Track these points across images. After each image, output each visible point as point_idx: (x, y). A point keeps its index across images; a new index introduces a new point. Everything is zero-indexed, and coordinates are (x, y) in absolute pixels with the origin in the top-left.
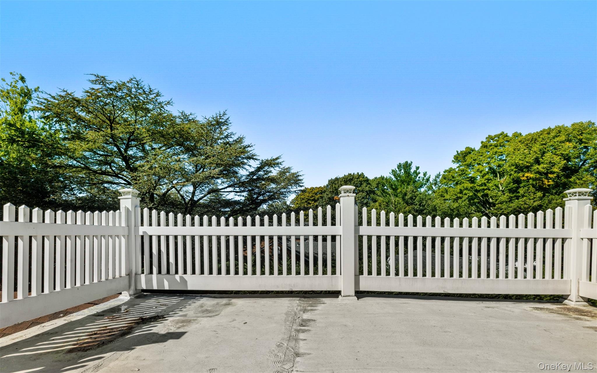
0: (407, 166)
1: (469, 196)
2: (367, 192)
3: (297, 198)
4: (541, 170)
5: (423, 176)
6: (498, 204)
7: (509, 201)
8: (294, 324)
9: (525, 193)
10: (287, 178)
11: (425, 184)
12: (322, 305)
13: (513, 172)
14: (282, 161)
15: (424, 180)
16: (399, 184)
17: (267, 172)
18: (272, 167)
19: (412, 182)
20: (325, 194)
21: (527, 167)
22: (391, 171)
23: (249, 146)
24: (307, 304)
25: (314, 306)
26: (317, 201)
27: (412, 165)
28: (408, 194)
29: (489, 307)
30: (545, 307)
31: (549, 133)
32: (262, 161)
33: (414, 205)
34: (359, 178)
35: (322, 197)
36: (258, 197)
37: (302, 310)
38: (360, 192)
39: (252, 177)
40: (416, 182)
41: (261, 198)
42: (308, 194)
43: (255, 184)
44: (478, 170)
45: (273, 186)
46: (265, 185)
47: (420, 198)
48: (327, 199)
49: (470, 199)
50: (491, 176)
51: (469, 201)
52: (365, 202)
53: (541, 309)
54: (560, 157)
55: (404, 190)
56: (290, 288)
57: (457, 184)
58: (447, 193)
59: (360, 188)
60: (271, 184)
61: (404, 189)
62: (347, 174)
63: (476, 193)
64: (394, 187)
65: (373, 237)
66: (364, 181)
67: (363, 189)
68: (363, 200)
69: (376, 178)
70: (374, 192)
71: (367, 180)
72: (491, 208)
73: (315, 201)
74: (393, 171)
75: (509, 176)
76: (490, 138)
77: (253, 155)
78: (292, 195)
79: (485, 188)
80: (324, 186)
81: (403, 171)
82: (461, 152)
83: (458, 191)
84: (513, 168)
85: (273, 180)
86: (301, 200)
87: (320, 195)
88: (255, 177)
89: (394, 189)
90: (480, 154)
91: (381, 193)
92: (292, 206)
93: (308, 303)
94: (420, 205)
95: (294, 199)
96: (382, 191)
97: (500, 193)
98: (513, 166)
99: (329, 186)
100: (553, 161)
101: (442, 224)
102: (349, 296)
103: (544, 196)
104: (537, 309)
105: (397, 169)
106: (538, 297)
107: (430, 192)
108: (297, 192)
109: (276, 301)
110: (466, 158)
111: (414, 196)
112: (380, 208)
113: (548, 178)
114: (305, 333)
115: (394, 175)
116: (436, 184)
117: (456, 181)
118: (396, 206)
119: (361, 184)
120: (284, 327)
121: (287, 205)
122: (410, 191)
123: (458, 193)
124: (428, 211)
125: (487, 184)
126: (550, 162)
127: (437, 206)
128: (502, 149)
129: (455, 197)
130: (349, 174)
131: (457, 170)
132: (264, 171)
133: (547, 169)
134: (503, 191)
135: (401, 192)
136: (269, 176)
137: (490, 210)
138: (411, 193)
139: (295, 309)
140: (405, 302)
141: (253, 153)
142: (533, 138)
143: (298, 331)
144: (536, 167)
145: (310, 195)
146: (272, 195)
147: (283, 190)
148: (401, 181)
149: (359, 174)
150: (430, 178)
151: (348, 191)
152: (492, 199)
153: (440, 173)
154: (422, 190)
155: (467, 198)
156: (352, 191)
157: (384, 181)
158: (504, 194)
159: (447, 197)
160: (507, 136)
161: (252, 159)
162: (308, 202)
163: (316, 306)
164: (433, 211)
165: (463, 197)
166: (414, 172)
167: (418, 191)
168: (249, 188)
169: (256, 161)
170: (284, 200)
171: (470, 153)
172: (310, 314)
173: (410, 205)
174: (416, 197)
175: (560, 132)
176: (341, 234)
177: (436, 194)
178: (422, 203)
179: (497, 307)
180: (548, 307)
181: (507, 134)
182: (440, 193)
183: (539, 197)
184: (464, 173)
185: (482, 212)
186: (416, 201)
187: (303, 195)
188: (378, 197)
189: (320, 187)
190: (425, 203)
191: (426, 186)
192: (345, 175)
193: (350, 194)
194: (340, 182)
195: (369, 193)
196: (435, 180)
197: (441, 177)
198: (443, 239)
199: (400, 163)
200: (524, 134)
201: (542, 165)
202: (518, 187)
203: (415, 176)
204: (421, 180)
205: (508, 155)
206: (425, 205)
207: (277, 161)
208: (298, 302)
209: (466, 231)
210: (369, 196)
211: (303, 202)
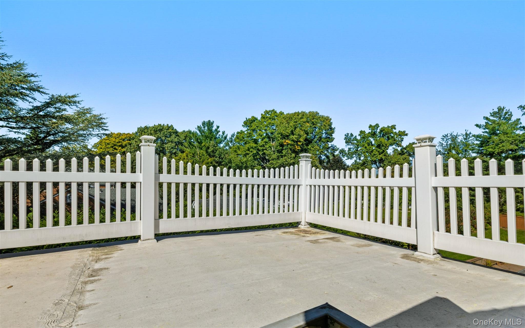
0: (209, 124)
1: (253, 153)
2: (175, 142)
3: (101, 142)
4: (295, 139)
5: (222, 134)
6: (271, 160)
7: (277, 159)
8: (81, 276)
9: (286, 154)
10: (87, 119)
11: (224, 141)
12: (119, 251)
13: (279, 139)
14: (81, 100)
15: (223, 137)
16: (204, 138)
17: (60, 110)
18: (67, 104)
19: (213, 138)
20: (134, 141)
21: (287, 136)
22: (197, 127)
23: (32, 76)
24: (102, 253)
25: (109, 254)
26: (124, 147)
27: (214, 124)
28: (211, 147)
29: (257, 235)
30: (289, 231)
31: (298, 115)
32: (53, 96)
33: (215, 157)
34: (168, 129)
35: (130, 144)
36: (45, 137)
37: (95, 259)
38: (169, 142)
39: (38, 113)
40: (217, 138)
41: (51, 138)
42: (114, 140)
43: (42, 122)
44: (260, 134)
45: (69, 126)
46: (57, 123)
47: (220, 152)
48: (135, 146)
49: (254, 156)
50: (266, 140)
51: (254, 157)
52: (174, 151)
53: (287, 232)
54: (303, 132)
55: (207, 145)
56: (81, 239)
57: (246, 143)
58: (239, 150)
59: (169, 139)
60: (66, 123)
61: (207, 143)
62: (157, 124)
63: (258, 151)
64: (199, 140)
65: (180, 184)
66: (173, 132)
67: (172, 140)
68: (172, 149)
69: (184, 131)
70: (182, 144)
71: (176, 132)
72: (267, 163)
73: (123, 147)
74: (198, 127)
75: (277, 141)
76: (267, 112)
77: (39, 87)
78: (93, 138)
79: (264, 148)
80: (133, 133)
81: (206, 128)
82: (249, 119)
83: (247, 148)
84: (279, 135)
85: (68, 120)
86: (106, 145)
87: (128, 142)
88: (41, 113)
89: (199, 143)
90: (261, 123)
91: (188, 145)
92: (95, 150)
93: (103, 251)
94: (219, 157)
95: (97, 143)
96: (189, 144)
97: (272, 153)
98: (280, 134)
99: (138, 134)
100: (300, 134)
101: (235, 175)
102: (149, 239)
103: (296, 156)
104: (284, 233)
105: (202, 126)
106: (291, 225)
107: (227, 148)
108: (100, 135)
109: (62, 254)
110: (252, 124)
111: (215, 150)
112: (187, 158)
113: (297, 145)
114: (95, 283)
115: (200, 131)
116: (231, 142)
117: (245, 141)
118: (201, 157)
119: (171, 135)
120: (68, 282)
121: (88, 149)
122: (212, 146)
123: (247, 150)
124: (225, 163)
125: (265, 146)
126: (299, 135)
127: (232, 159)
128: (273, 122)
129: (244, 153)
130: (159, 124)
131: (246, 132)
132: (56, 108)
133: (297, 139)
134: (274, 151)
135: (205, 145)
136: (62, 115)
137: (266, 165)
138: (212, 147)
139: (86, 260)
140: (199, 239)
141: (39, 85)
142: (290, 117)
143: (86, 283)
144: (291, 137)
145: (117, 141)
146: (67, 136)
147: (81, 132)
148: (205, 136)
149: (169, 126)
150: (227, 136)
151: (148, 141)
152: (268, 157)
153: (234, 133)
154: (222, 145)
155: (252, 155)
156: (153, 141)
157: (191, 135)
158: (275, 153)
159: (239, 152)
160: (276, 112)
161: (37, 92)
162: (114, 147)
163: (112, 254)
164: (229, 163)
165: (250, 153)
166: (215, 130)
167: (218, 146)
168: (33, 125)
169: (43, 94)
170: (84, 142)
171: (254, 121)
172: (103, 262)
173: (212, 157)
174: (216, 151)
175: (303, 115)
176: (141, 180)
177: (232, 150)
178: (221, 156)
179: (263, 234)
180: (290, 231)
181: (276, 111)
182: (235, 149)
183: (293, 157)
184: (251, 136)
185: (262, 166)
186: (217, 154)
187: (108, 139)
188: (185, 149)
189: (128, 134)
190: (223, 156)
191: (224, 142)
192: (155, 125)
193: (150, 144)
194: (149, 131)
195: (177, 144)
196: (231, 138)
197: (235, 136)
198: (235, 186)
199: (204, 121)
200: (285, 113)
201: (295, 136)
202: (282, 150)
203: (216, 134)
204: (221, 138)
205: (277, 126)
206: (223, 158)
207: (74, 99)
208: (90, 252)
209: (250, 180)
210: (178, 146)
211: (108, 147)
